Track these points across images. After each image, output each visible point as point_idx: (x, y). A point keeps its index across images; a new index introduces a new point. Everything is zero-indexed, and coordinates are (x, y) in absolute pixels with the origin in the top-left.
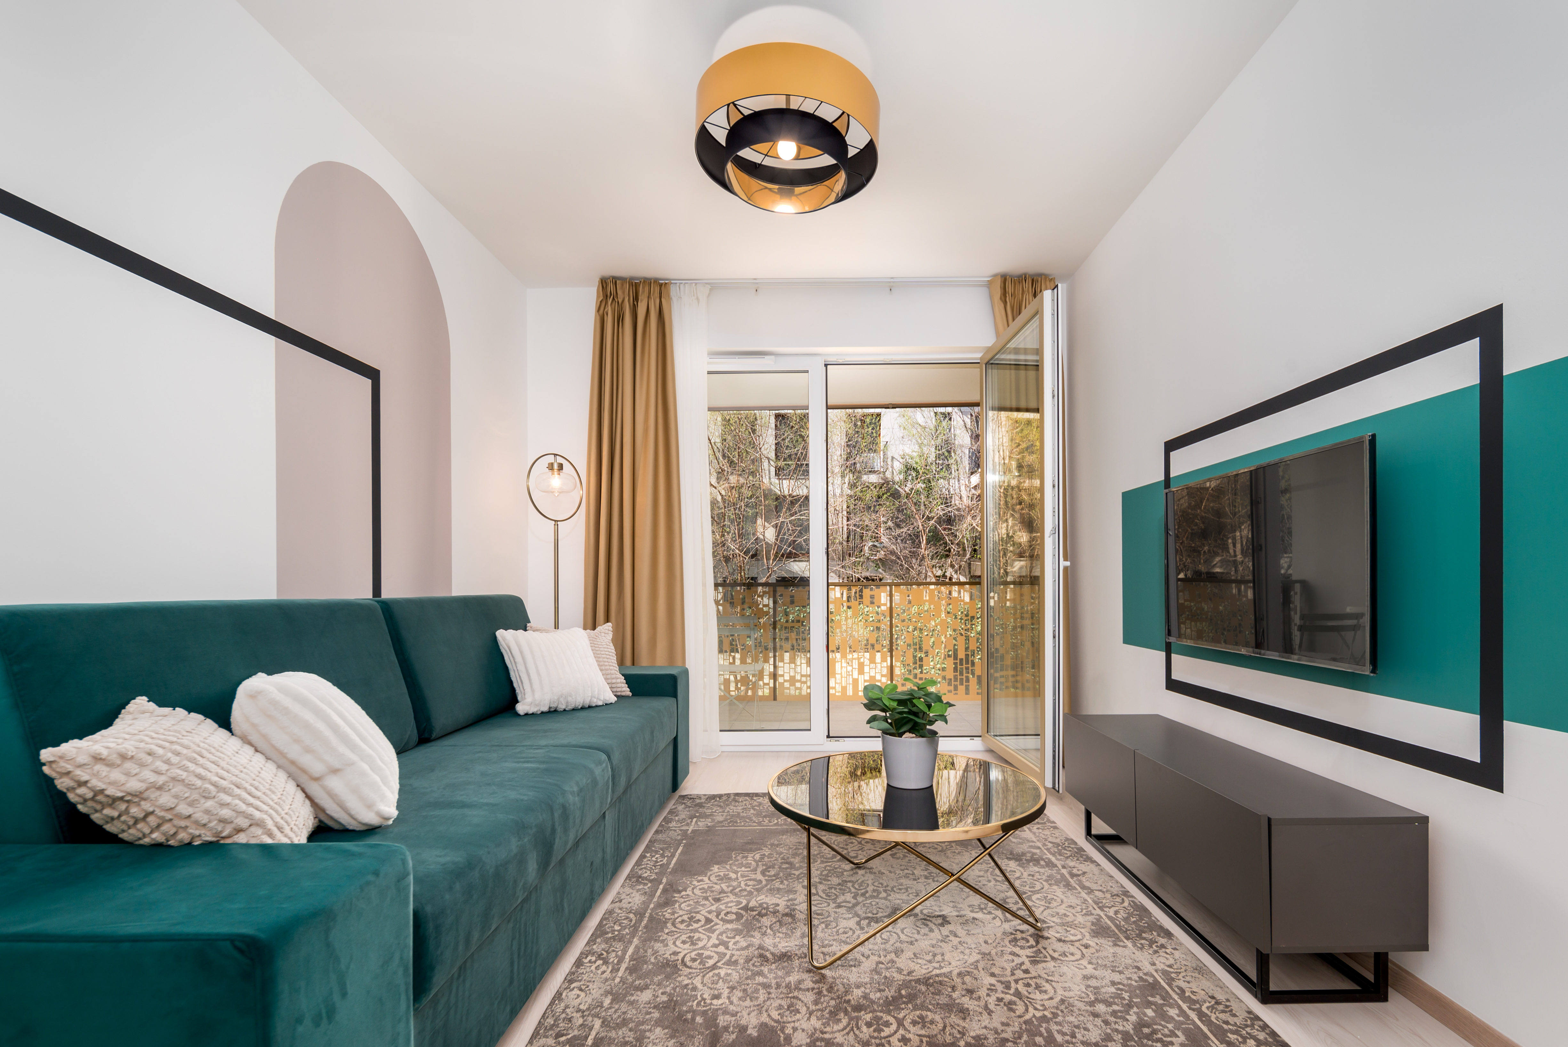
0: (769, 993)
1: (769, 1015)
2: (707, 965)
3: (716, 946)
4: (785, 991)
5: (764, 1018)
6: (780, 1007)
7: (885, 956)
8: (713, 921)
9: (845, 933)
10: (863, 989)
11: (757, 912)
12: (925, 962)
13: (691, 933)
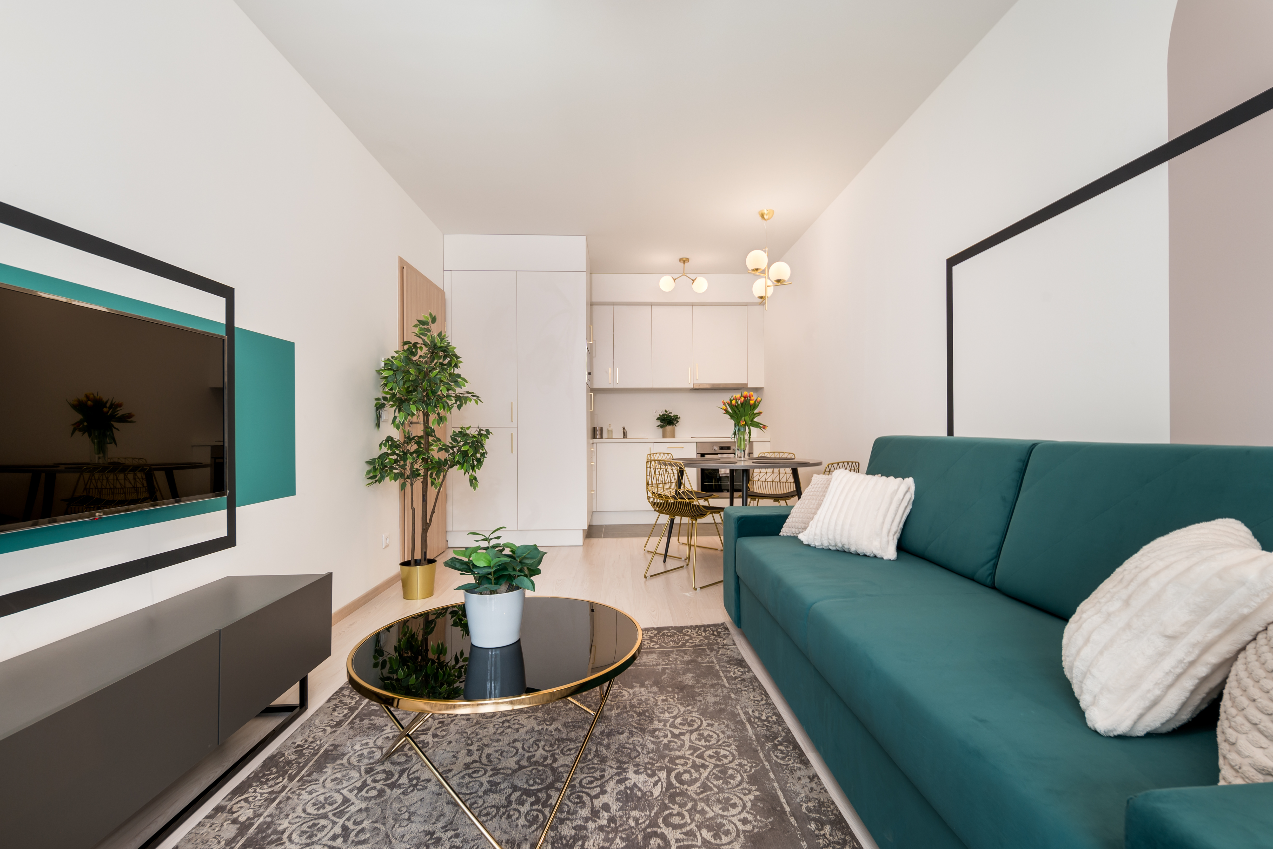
0: (630, 703)
1: (628, 692)
2: (681, 718)
3: (683, 734)
4: (620, 704)
5: (631, 691)
6: (622, 696)
7: (542, 729)
8: (696, 757)
9: (570, 750)
10: (567, 708)
11: (656, 765)
12: (513, 727)
13: (710, 746)
